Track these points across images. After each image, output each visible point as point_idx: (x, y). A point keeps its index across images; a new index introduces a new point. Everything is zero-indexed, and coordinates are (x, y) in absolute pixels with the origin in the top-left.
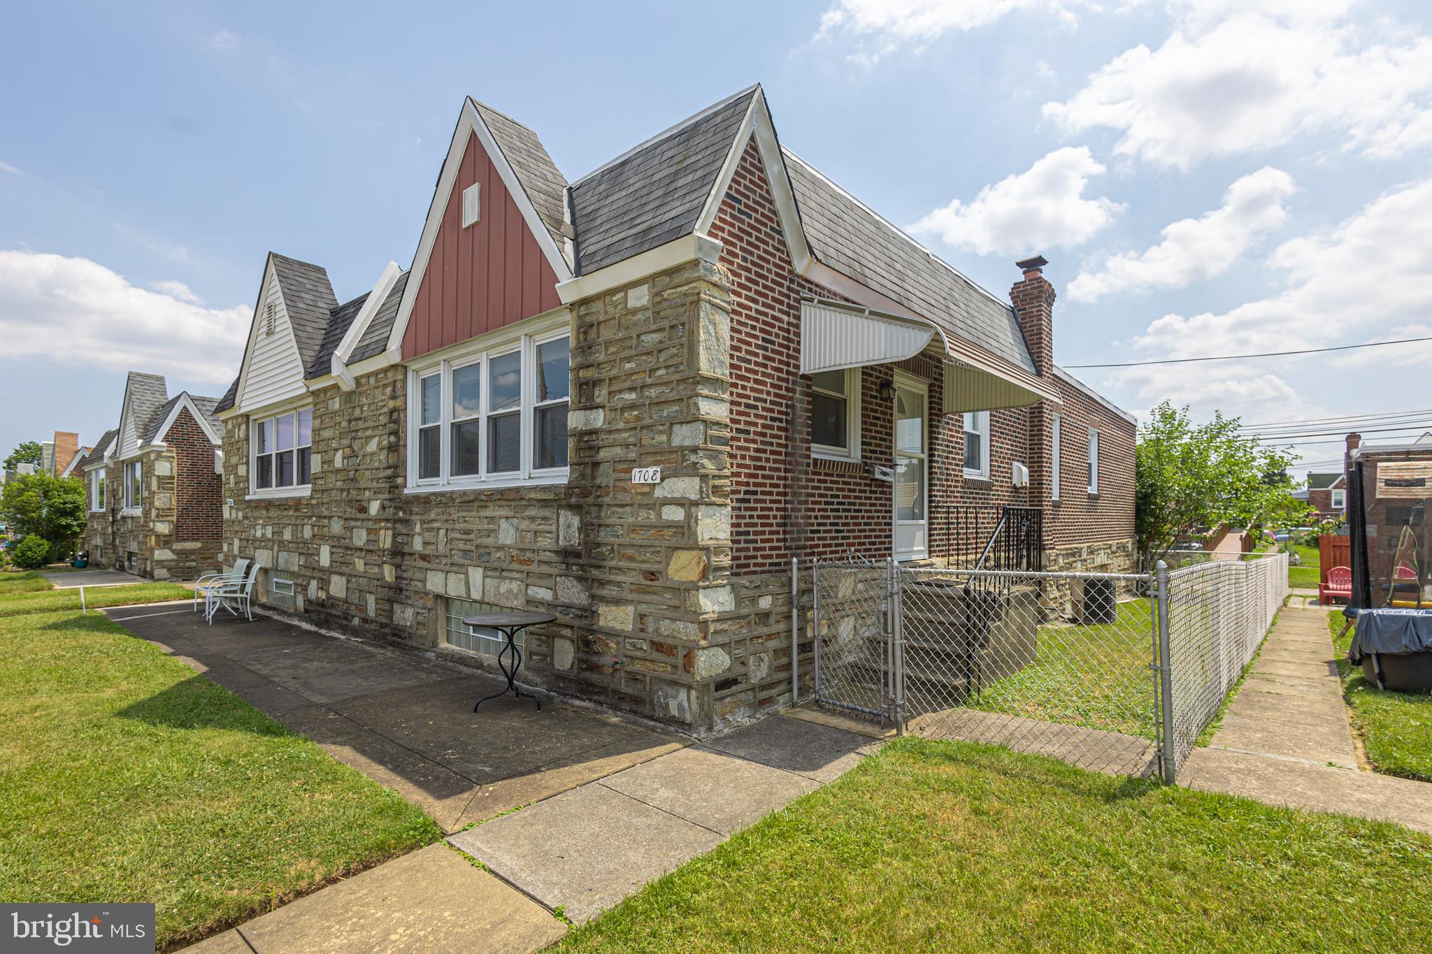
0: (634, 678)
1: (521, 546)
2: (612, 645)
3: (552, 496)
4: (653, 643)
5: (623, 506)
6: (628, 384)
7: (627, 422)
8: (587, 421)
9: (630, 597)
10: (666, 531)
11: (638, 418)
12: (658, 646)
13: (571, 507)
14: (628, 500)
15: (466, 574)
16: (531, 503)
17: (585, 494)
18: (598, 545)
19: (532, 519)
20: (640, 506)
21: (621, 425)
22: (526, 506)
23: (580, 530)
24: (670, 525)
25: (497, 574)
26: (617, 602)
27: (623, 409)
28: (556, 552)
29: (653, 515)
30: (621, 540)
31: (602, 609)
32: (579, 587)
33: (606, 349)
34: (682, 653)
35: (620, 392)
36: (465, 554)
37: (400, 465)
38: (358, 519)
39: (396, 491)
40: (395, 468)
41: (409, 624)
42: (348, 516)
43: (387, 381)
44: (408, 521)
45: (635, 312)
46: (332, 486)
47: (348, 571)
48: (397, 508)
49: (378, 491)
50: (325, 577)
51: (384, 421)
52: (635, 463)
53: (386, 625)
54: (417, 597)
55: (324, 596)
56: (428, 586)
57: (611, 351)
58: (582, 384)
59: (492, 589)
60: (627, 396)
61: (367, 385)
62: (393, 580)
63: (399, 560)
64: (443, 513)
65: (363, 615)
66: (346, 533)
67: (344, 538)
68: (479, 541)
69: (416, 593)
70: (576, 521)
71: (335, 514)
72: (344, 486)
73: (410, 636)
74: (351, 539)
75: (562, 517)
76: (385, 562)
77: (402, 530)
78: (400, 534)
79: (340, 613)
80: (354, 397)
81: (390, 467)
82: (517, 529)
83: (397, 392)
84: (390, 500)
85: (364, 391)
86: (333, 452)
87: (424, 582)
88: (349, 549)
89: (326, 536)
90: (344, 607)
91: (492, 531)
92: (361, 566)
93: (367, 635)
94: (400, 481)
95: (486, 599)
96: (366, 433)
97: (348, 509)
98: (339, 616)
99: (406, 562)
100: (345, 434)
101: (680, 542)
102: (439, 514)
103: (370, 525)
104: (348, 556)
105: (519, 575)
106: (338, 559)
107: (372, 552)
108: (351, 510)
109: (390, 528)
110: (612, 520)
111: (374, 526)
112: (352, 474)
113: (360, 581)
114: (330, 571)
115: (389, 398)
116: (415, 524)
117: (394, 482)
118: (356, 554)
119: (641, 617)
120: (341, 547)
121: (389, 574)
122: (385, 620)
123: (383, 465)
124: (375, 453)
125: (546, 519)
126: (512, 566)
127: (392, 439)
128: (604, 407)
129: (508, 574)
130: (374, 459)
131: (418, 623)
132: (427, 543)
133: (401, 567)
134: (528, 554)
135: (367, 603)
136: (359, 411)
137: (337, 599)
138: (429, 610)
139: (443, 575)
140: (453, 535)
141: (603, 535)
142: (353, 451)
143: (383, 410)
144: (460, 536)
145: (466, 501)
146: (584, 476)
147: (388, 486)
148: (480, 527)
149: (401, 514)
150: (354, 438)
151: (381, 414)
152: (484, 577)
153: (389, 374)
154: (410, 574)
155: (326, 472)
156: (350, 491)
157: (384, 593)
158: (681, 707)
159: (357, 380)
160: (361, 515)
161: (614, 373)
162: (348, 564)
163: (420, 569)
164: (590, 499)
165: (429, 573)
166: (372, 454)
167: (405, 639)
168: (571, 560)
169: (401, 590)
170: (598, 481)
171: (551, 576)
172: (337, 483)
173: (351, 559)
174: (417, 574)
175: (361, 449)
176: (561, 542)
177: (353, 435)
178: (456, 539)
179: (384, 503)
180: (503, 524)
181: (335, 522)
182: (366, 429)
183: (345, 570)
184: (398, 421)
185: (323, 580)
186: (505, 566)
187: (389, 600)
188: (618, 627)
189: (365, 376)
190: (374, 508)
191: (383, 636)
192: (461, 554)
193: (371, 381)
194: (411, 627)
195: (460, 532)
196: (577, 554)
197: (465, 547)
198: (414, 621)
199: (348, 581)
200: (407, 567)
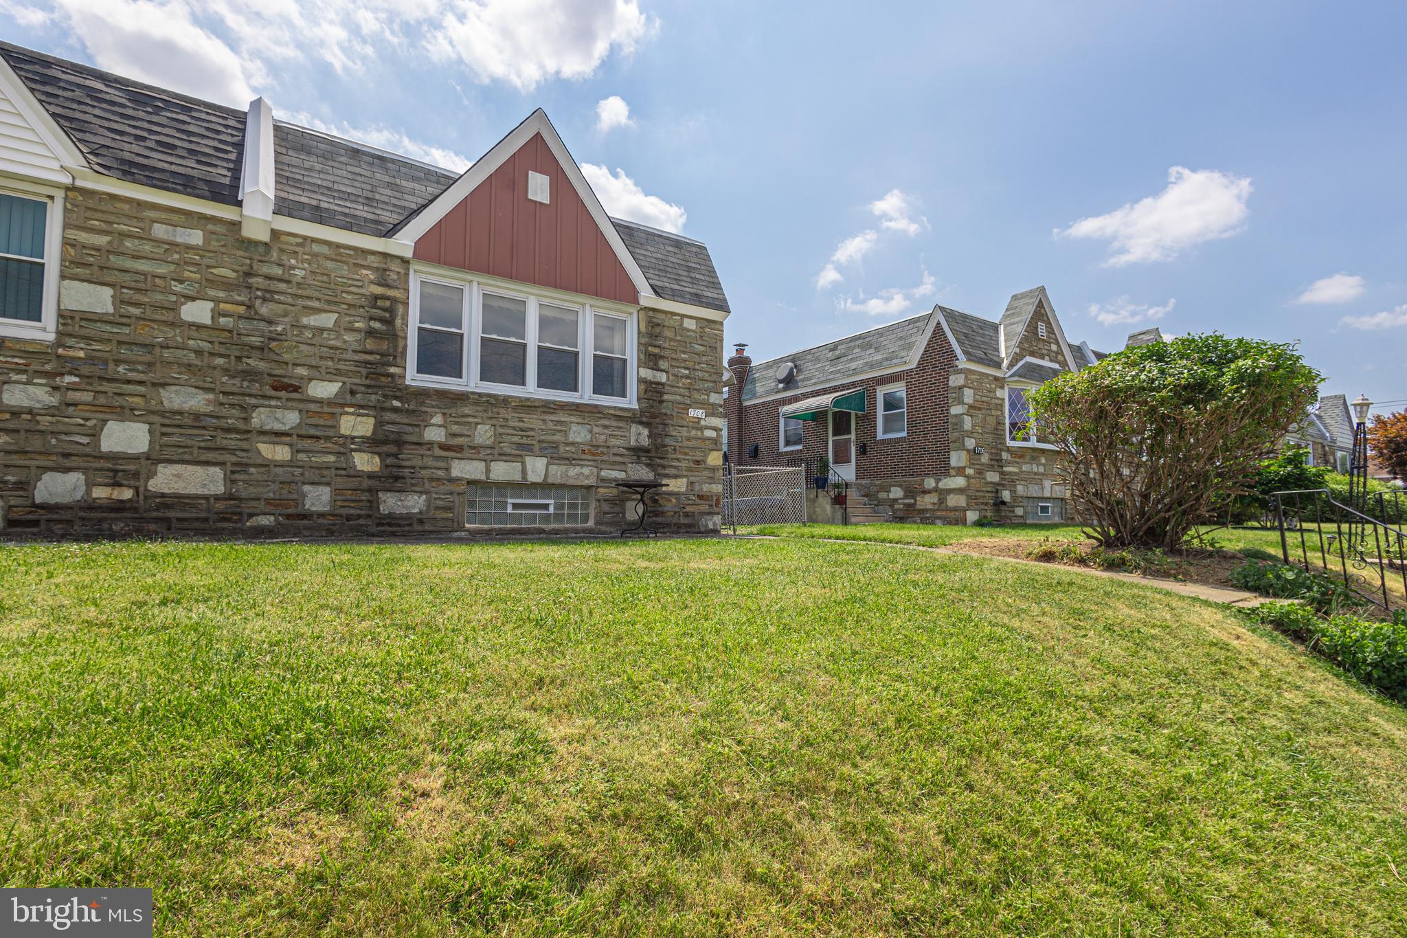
0: (687, 515)
1: (595, 443)
2: (674, 500)
3: (629, 415)
4: (698, 496)
5: (682, 427)
6: (683, 365)
7: (684, 384)
8: (654, 377)
9: (685, 473)
10: (707, 442)
11: (691, 384)
12: (701, 497)
13: (641, 423)
14: (685, 423)
15: (523, 463)
16: (606, 416)
17: (654, 416)
18: (665, 446)
19: (606, 427)
20: (693, 428)
21: (680, 385)
22: (599, 418)
23: (649, 437)
24: (709, 439)
25: (567, 462)
26: (676, 477)
27: (681, 377)
28: (628, 449)
29: (699, 433)
30: (680, 444)
31: (665, 482)
32: (647, 470)
33: (669, 341)
34: (715, 498)
35: (678, 367)
36: (520, 446)
37: (397, 356)
38: (271, 398)
39: (383, 379)
40: (382, 355)
41: (416, 511)
42: (234, 389)
43: (365, 263)
44: (414, 411)
45: (688, 330)
46: (171, 344)
47: (234, 459)
48: (385, 396)
49: (338, 373)
50: (132, 467)
51: (358, 303)
52: (690, 406)
53: (359, 517)
54: (434, 484)
55: (127, 494)
56: (455, 473)
57: (672, 343)
58: (650, 355)
59: (558, 473)
60: (683, 371)
61: (307, 249)
62: (377, 469)
63: (391, 448)
64: (485, 411)
65: (291, 511)
66: (225, 411)
67: (218, 417)
68: (542, 438)
69: (431, 480)
70: (646, 432)
71: (181, 381)
72: (222, 350)
73: (421, 522)
74: (246, 420)
75: (634, 428)
76: (355, 450)
77: (398, 420)
78: (393, 423)
79: (203, 515)
80: (261, 249)
81: (371, 353)
82: (591, 432)
83: (390, 282)
84: (368, 386)
85: (295, 252)
86: (174, 298)
87: (447, 469)
88: (237, 431)
89: (132, 410)
90: (220, 506)
91: (560, 431)
92: (281, 453)
93: (305, 533)
94: (392, 370)
95: (550, 481)
96: (300, 302)
97: (237, 381)
98: (197, 519)
99: (407, 451)
100: (226, 285)
101: (714, 447)
102: (477, 411)
103: (313, 407)
104: (231, 441)
105: (591, 463)
106: (190, 443)
107: (318, 438)
108: (245, 384)
109: (367, 415)
110: (674, 433)
111: (326, 409)
112: (255, 340)
113: (279, 470)
114: (152, 459)
115: (372, 282)
116: (432, 417)
117: (380, 370)
118: (262, 438)
119: (692, 483)
120: (204, 428)
121: (365, 462)
122: (359, 512)
123: (353, 347)
124: (330, 330)
125: (619, 428)
126: (584, 457)
127: (376, 325)
128: (667, 372)
129: (579, 462)
130: (325, 335)
131: (437, 508)
132: (454, 435)
133: (395, 456)
134: (601, 449)
135: (304, 496)
136: (278, 271)
137: (189, 497)
138: (459, 494)
139: (483, 464)
140: (502, 431)
141: (668, 441)
142: (256, 313)
143: (353, 289)
144: (514, 432)
145: (528, 406)
146: (652, 407)
147: (364, 371)
148: (543, 427)
149: (396, 403)
150: (264, 300)
151: (347, 292)
152: (548, 464)
153: (371, 258)
154: (417, 462)
155: (138, 318)
156: (245, 360)
157: (354, 483)
158: (714, 524)
159: (275, 234)
160: (283, 394)
161: (674, 356)
162: (232, 451)
163: (437, 458)
164: (658, 420)
165: (457, 461)
166: (322, 330)
167: (410, 525)
168: (640, 454)
169: (397, 478)
170: (664, 411)
171: (624, 463)
172: (191, 342)
173: (245, 445)
174: (430, 462)
175: (284, 316)
176: (633, 443)
177: (259, 293)
178: (508, 434)
179: (354, 387)
180: (574, 428)
181: (177, 392)
182: (301, 297)
183: (220, 458)
184: (391, 311)
185: (116, 471)
186: (576, 456)
187: (370, 490)
188: (676, 490)
189: (305, 238)
190: (324, 390)
191: (352, 529)
192: (514, 446)
193: (316, 248)
194: (421, 512)
195: (514, 428)
196: (647, 451)
197: (521, 441)
198: (429, 506)
199: (233, 472)
200: (411, 457)
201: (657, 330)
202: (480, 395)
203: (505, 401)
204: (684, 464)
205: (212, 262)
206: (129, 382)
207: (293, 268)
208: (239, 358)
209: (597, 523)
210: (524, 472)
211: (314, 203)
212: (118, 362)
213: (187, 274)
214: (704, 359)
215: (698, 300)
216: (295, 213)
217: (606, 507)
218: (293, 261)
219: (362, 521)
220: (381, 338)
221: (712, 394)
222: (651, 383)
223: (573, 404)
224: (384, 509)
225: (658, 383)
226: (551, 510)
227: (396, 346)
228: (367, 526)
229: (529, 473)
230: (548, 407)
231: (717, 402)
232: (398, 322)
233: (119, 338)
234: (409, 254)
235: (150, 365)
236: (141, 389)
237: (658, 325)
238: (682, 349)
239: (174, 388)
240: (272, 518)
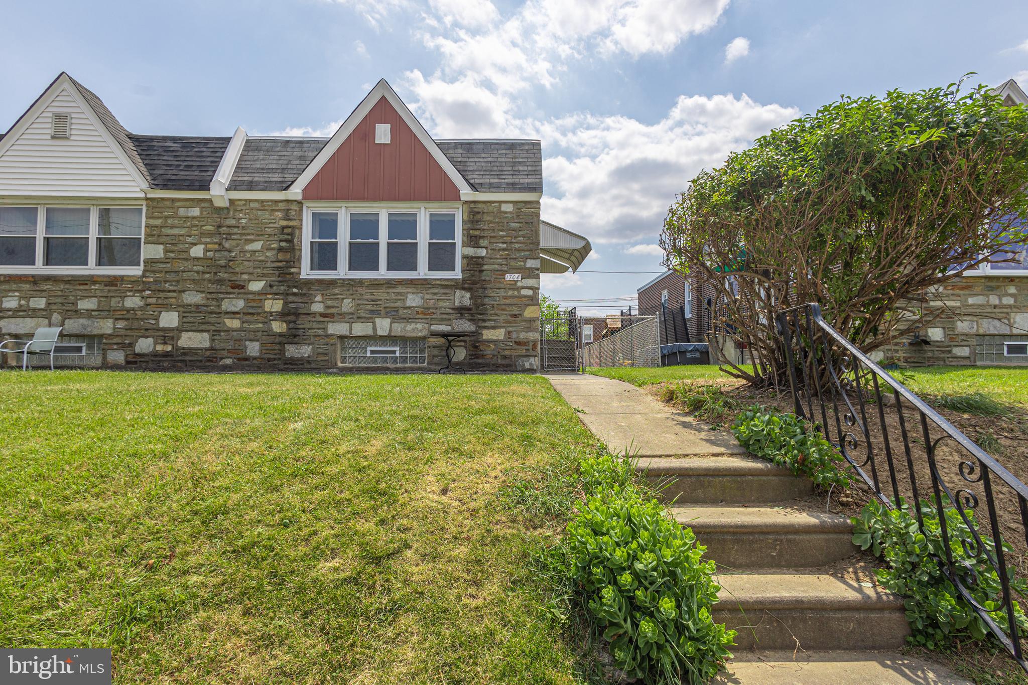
0: (504, 357)
1: (426, 306)
2: (492, 346)
3: (453, 283)
4: (515, 342)
5: (499, 289)
6: (501, 240)
7: (501, 255)
8: (475, 253)
9: (502, 325)
10: (523, 299)
11: (508, 255)
12: (518, 343)
13: (463, 289)
14: (502, 286)
15: (374, 323)
16: (434, 286)
17: (475, 283)
18: (484, 305)
19: (435, 294)
20: (509, 289)
21: (498, 256)
22: (430, 288)
23: (470, 299)
24: (525, 296)
25: (405, 321)
26: (494, 328)
27: (499, 250)
28: (453, 309)
29: (516, 293)
30: (498, 303)
31: (485, 332)
32: (469, 323)
33: (488, 224)
34: (531, 344)
35: (496, 243)
36: (372, 312)
37: (295, 261)
38: (230, 293)
39: (288, 276)
40: (287, 262)
41: (306, 355)
42: (214, 290)
43: (277, 208)
44: (305, 294)
45: (506, 213)
46: (186, 269)
47: (214, 328)
48: (288, 286)
49: (264, 275)
50: (171, 334)
51: (273, 233)
52: (507, 272)
53: (275, 359)
54: (316, 339)
55: (169, 348)
56: (330, 331)
57: (491, 225)
58: (471, 237)
59: (399, 329)
60: (501, 245)
61: (248, 207)
62: (285, 331)
63: (292, 318)
64: (349, 290)
65: (240, 356)
66: (209, 303)
67: (206, 306)
68: (387, 305)
69: (315, 336)
70: (468, 295)
71: (191, 289)
72: (208, 270)
73: (309, 362)
74: (219, 306)
75: (458, 293)
76: (273, 320)
77: (296, 300)
78: (293, 302)
79: (200, 358)
80: (225, 211)
81: (281, 261)
82: (422, 298)
83: (291, 217)
84: (280, 282)
85: (242, 210)
86: (187, 246)
87: (325, 329)
88: (215, 313)
89: (171, 305)
90: (208, 353)
91: (400, 299)
92: (235, 324)
93: (247, 368)
94: (293, 270)
95: (393, 334)
96: (244, 237)
97: (214, 286)
98: (198, 361)
99: (302, 319)
100: (210, 234)
101: (531, 303)
102: (344, 291)
103: (251, 296)
104: (213, 318)
105: (423, 321)
106: (195, 321)
107: (253, 314)
108: (219, 287)
109: (279, 299)
110: (492, 294)
111: (257, 297)
112: (222, 262)
113: (235, 333)
114: (180, 330)
115: (281, 219)
116: (315, 297)
117: (286, 271)
118: (227, 316)
119: (509, 333)
120: (200, 312)
121: (278, 327)
122: (274, 356)
123: (271, 259)
124: (258, 251)
125: (446, 294)
126: (418, 316)
127: (283, 244)
128: (486, 248)
129: (414, 320)
130: (257, 254)
131: (318, 354)
132: (329, 307)
133: (294, 322)
134: (431, 310)
135: (246, 347)
136: (233, 222)
137: (194, 349)
138: (332, 345)
139: (348, 325)
140: (359, 302)
141: (486, 301)
142: (224, 247)
143: (271, 225)
144: (367, 303)
145: (376, 284)
146: (473, 276)
147: (277, 273)
148: (388, 298)
149: (295, 290)
150: (227, 239)
151: (268, 227)
152: (391, 323)
153: (280, 204)
154: (307, 326)
155: (173, 258)
156: (219, 274)
157: (271, 339)
158: (531, 364)
159: (232, 201)
160: (236, 291)
161: (493, 235)
162: (212, 324)
163: (319, 322)
164: (478, 286)
165: (331, 324)
166: (255, 252)
167: (303, 364)
168: (463, 312)
169: (295, 336)
170: (483, 278)
171: (449, 319)
172: (195, 268)
173: (219, 320)
174: (315, 325)
175: (237, 247)
176: (457, 304)
177: (224, 236)
178: (363, 304)
179: (272, 283)
180: (410, 296)
181: (189, 295)
182: (244, 234)
183: (208, 328)
184: (292, 234)
185: (165, 337)
186: (411, 316)
187: (280, 343)
188: (495, 338)
189: (246, 200)
190: (256, 286)
191: (270, 366)
192: (367, 312)
193: (252, 205)
194: (309, 357)
195: (367, 300)
196: (468, 309)
197: (372, 308)
198: (313, 353)
199: (213, 335)
200: (303, 322)
201: (478, 217)
202: (344, 280)
203: (361, 282)
204: (502, 318)
205: (202, 223)
206: (169, 291)
207: (240, 219)
208: (215, 273)
209: (428, 363)
210: (375, 329)
211: (250, 179)
212: (166, 282)
213: (193, 232)
214: (520, 233)
215: (513, 187)
216: (238, 187)
217: (436, 352)
218: (241, 215)
219: (276, 362)
220: (287, 252)
221: (529, 261)
222: (472, 258)
223: (408, 280)
224: (288, 355)
225: (478, 258)
226: (398, 354)
227: (295, 255)
228: (279, 365)
229: (378, 329)
230: (390, 284)
231: (533, 266)
232: (296, 240)
233: (166, 269)
234: (299, 197)
235: (178, 281)
236: (174, 294)
237: (479, 213)
238: (500, 228)
239: (187, 292)
240: (231, 360)
